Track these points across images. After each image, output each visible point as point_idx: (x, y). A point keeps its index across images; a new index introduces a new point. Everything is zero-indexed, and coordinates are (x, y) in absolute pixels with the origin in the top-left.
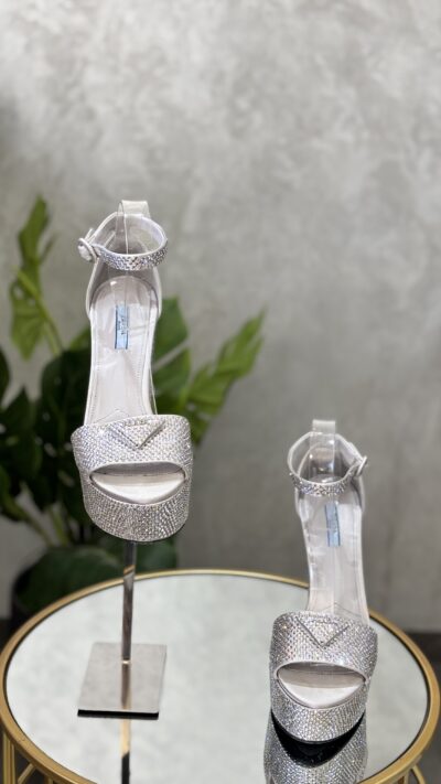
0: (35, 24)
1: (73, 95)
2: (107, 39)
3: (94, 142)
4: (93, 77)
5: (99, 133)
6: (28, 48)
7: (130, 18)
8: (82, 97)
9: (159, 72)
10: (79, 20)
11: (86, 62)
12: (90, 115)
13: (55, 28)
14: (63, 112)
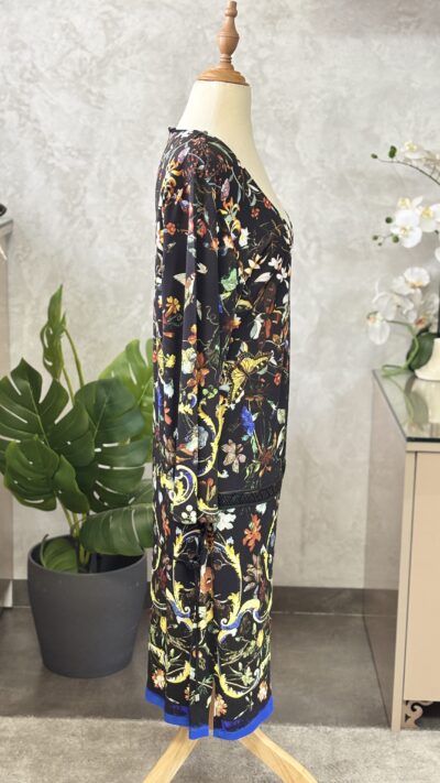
0: (53, 165)
1: (77, 211)
2: (99, 175)
3: (92, 242)
4: (90, 199)
5: (95, 236)
6: (48, 181)
7: (114, 161)
8: (84, 213)
9: (133, 196)
10: (81, 163)
11: (85, 190)
12: (89, 224)
13: (66, 169)
14: (71, 223)
